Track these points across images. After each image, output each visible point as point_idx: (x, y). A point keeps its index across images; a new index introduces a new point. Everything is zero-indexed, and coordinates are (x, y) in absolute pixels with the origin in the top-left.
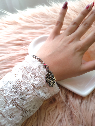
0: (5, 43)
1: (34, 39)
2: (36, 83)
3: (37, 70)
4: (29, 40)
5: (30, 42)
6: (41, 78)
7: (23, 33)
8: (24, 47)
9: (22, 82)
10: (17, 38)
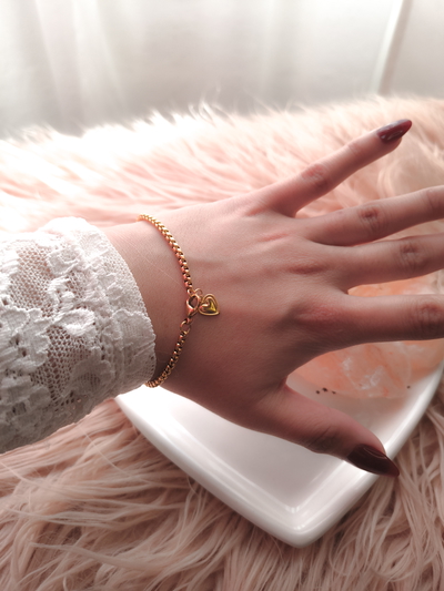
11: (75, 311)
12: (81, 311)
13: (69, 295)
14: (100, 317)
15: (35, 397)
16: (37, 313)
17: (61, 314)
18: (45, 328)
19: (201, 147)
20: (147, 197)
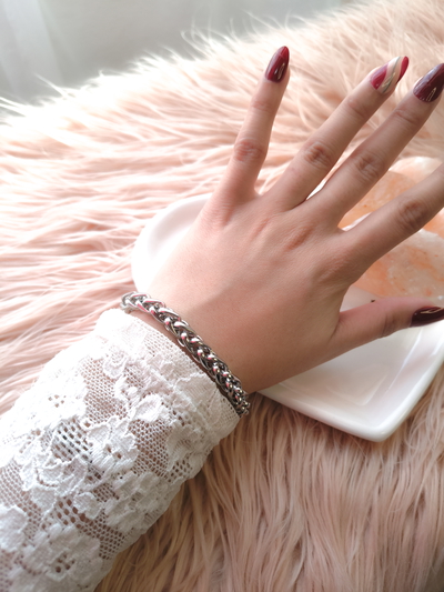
0: (23, 246)
1: (150, 216)
2: (150, 416)
3: (144, 364)
4: (127, 221)
5: (137, 234)
6: (167, 392)
7: (98, 194)
8: (111, 257)
9: (91, 428)
10: (76, 220)
11: (144, 400)
12: (148, 398)
13: (133, 390)
14: (165, 395)
15: (145, 483)
16: (115, 420)
17: (134, 409)
18: (126, 428)
19: (204, 77)
20: (158, 138)
